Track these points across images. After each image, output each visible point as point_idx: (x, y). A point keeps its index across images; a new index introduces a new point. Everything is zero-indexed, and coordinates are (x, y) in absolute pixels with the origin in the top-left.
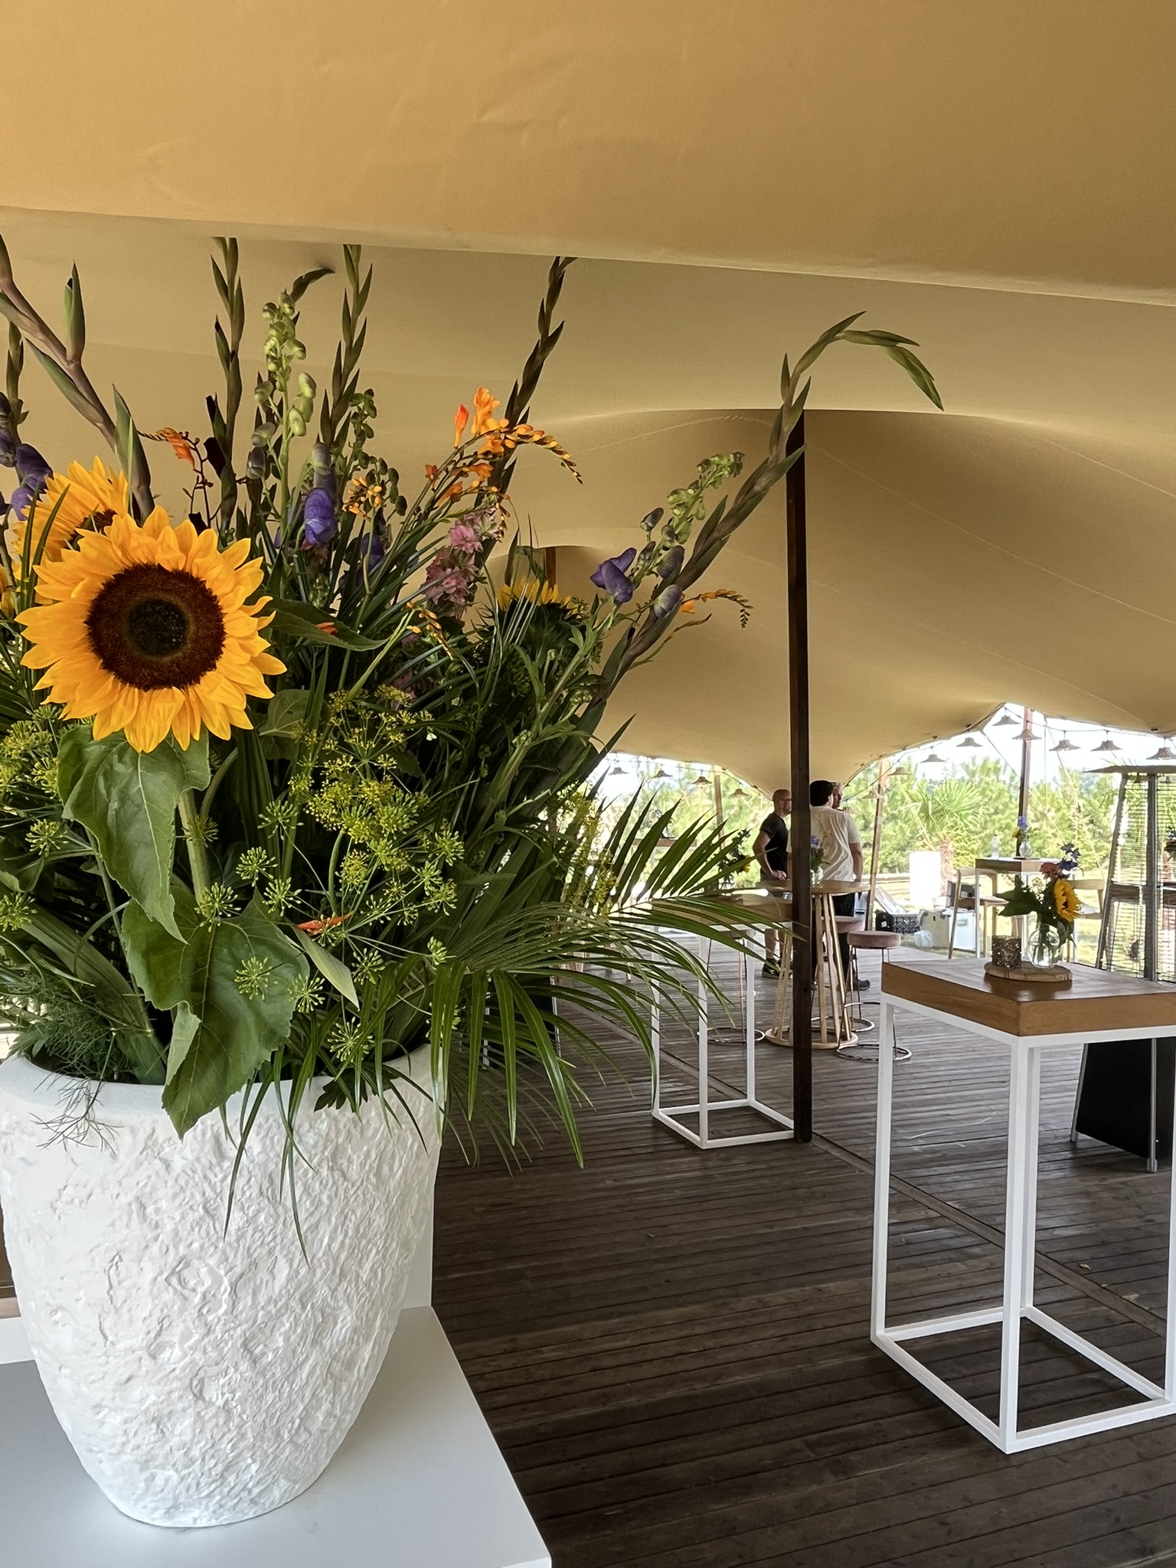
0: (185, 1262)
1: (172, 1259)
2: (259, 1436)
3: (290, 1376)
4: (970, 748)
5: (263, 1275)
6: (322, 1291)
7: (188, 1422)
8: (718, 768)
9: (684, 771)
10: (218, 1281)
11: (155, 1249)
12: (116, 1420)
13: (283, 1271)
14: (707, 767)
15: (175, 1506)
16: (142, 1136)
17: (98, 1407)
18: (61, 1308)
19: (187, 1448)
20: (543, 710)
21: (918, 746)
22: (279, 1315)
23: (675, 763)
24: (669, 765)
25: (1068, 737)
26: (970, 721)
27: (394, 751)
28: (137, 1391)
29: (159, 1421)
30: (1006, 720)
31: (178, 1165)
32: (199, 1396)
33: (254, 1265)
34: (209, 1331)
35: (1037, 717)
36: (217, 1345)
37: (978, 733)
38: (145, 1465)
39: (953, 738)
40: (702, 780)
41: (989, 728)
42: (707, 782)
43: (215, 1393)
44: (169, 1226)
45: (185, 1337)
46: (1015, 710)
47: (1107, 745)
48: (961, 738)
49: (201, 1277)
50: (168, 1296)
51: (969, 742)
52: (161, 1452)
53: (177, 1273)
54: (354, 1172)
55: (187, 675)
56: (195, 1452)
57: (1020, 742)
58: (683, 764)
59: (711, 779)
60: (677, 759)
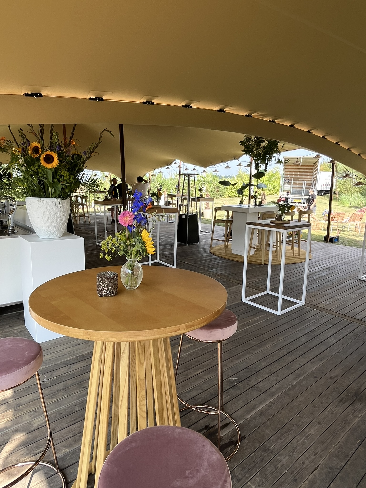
0: (50, 212)
1: (49, 212)
2: (57, 229)
3: (60, 223)
4: (168, 169)
5: (57, 214)
6: (62, 216)
7: (51, 227)
8: (110, 173)
9: (102, 174)
10: (53, 214)
11: (48, 211)
12: (44, 227)
13: (59, 214)
14: (108, 173)
15: (49, 236)
16: (46, 201)
17: (42, 226)
18: (38, 217)
19: (51, 229)
20: (79, 165)
21: (158, 169)
22: (58, 218)
23: (99, 172)
24: (98, 172)
25: (187, 167)
26: (168, 163)
27: (67, 169)
28: (46, 224)
29: (48, 227)
30: (175, 163)
31: (49, 204)
32: (52, 224)
33: (56, 213)
34: (53, 218)
35: (182, 163)
36: (54, 220)
37: (170, 166)
38: (47, 231)
39: (165, 167)
40: (106, 176)
41: (172, 165)
42: (108, 177)
43: (53, 224)
44: (49, 209)
45: (51, 219)
46: (177, 161)
47: (194, 169)
48: (166, 167)
49: (52, 214)
50: (49, 215)
51: (168, 168)
52: (48, 230)
53: (50, 213)
54: (64, 206)
55: (51, 163)
56: (52, 230)
57: (179, 168)
58: (102, 172)
59: (109, 176)
60: (100, 171)
